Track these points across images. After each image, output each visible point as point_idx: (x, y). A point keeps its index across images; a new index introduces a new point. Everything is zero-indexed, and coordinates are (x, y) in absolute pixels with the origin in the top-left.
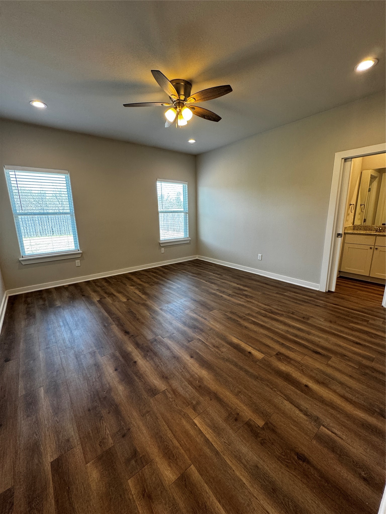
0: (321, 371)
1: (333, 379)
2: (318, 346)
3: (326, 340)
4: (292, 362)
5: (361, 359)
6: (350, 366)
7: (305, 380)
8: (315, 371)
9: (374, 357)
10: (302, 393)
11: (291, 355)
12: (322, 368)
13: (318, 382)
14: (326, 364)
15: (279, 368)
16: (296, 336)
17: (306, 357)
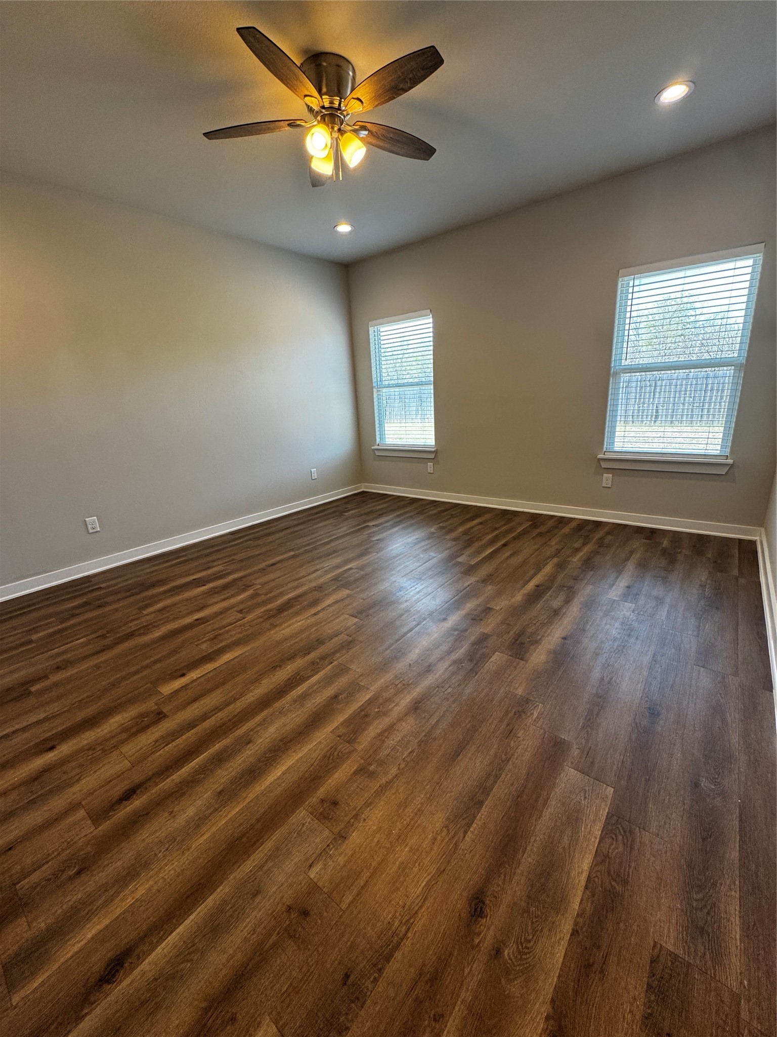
0: (69, 784)
1: (32, 802)
2: (158, 804)
3: (177, 841)
4: (124, 736)
5: (41, 924)
6: (36, 867)
7: (65, 749)
8: (77, 771)
9: (16, 999)
10: (42, 739)
11: (146, 739)
12: (76, 788)
13: (47, 770)
14: (80, 803)
15: (120, 713)
16: (220, 760)
17: (126, 764)
